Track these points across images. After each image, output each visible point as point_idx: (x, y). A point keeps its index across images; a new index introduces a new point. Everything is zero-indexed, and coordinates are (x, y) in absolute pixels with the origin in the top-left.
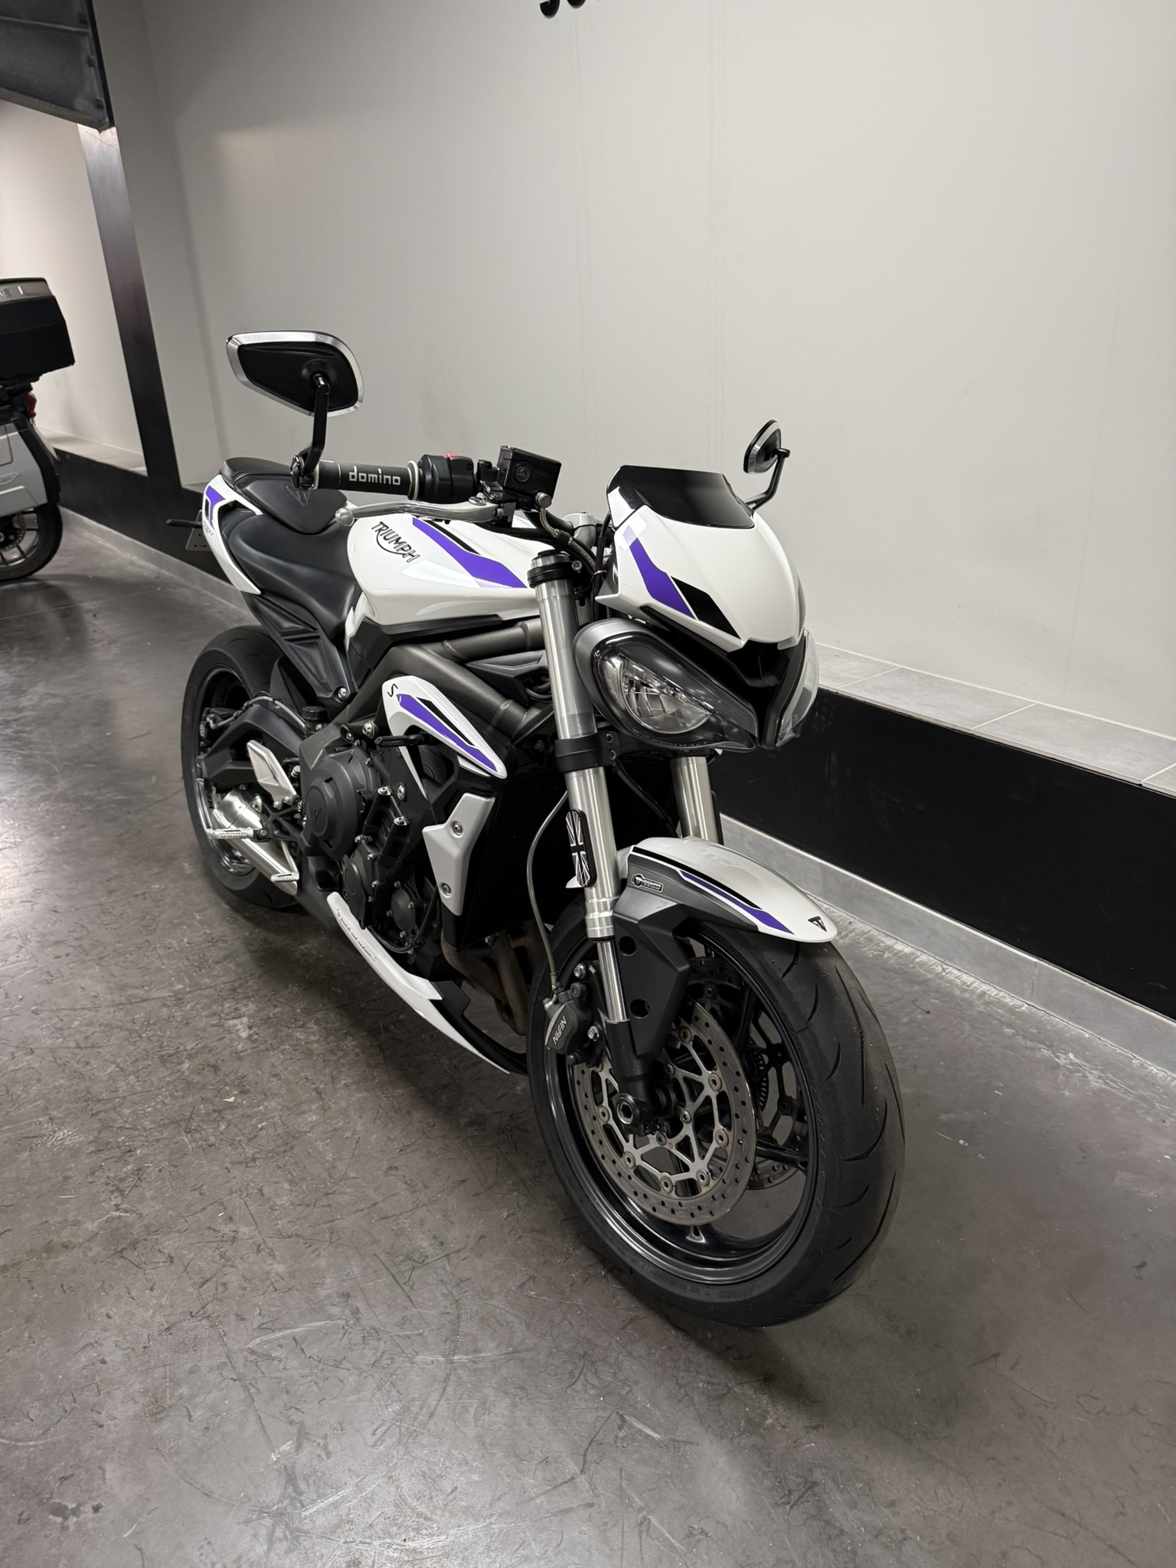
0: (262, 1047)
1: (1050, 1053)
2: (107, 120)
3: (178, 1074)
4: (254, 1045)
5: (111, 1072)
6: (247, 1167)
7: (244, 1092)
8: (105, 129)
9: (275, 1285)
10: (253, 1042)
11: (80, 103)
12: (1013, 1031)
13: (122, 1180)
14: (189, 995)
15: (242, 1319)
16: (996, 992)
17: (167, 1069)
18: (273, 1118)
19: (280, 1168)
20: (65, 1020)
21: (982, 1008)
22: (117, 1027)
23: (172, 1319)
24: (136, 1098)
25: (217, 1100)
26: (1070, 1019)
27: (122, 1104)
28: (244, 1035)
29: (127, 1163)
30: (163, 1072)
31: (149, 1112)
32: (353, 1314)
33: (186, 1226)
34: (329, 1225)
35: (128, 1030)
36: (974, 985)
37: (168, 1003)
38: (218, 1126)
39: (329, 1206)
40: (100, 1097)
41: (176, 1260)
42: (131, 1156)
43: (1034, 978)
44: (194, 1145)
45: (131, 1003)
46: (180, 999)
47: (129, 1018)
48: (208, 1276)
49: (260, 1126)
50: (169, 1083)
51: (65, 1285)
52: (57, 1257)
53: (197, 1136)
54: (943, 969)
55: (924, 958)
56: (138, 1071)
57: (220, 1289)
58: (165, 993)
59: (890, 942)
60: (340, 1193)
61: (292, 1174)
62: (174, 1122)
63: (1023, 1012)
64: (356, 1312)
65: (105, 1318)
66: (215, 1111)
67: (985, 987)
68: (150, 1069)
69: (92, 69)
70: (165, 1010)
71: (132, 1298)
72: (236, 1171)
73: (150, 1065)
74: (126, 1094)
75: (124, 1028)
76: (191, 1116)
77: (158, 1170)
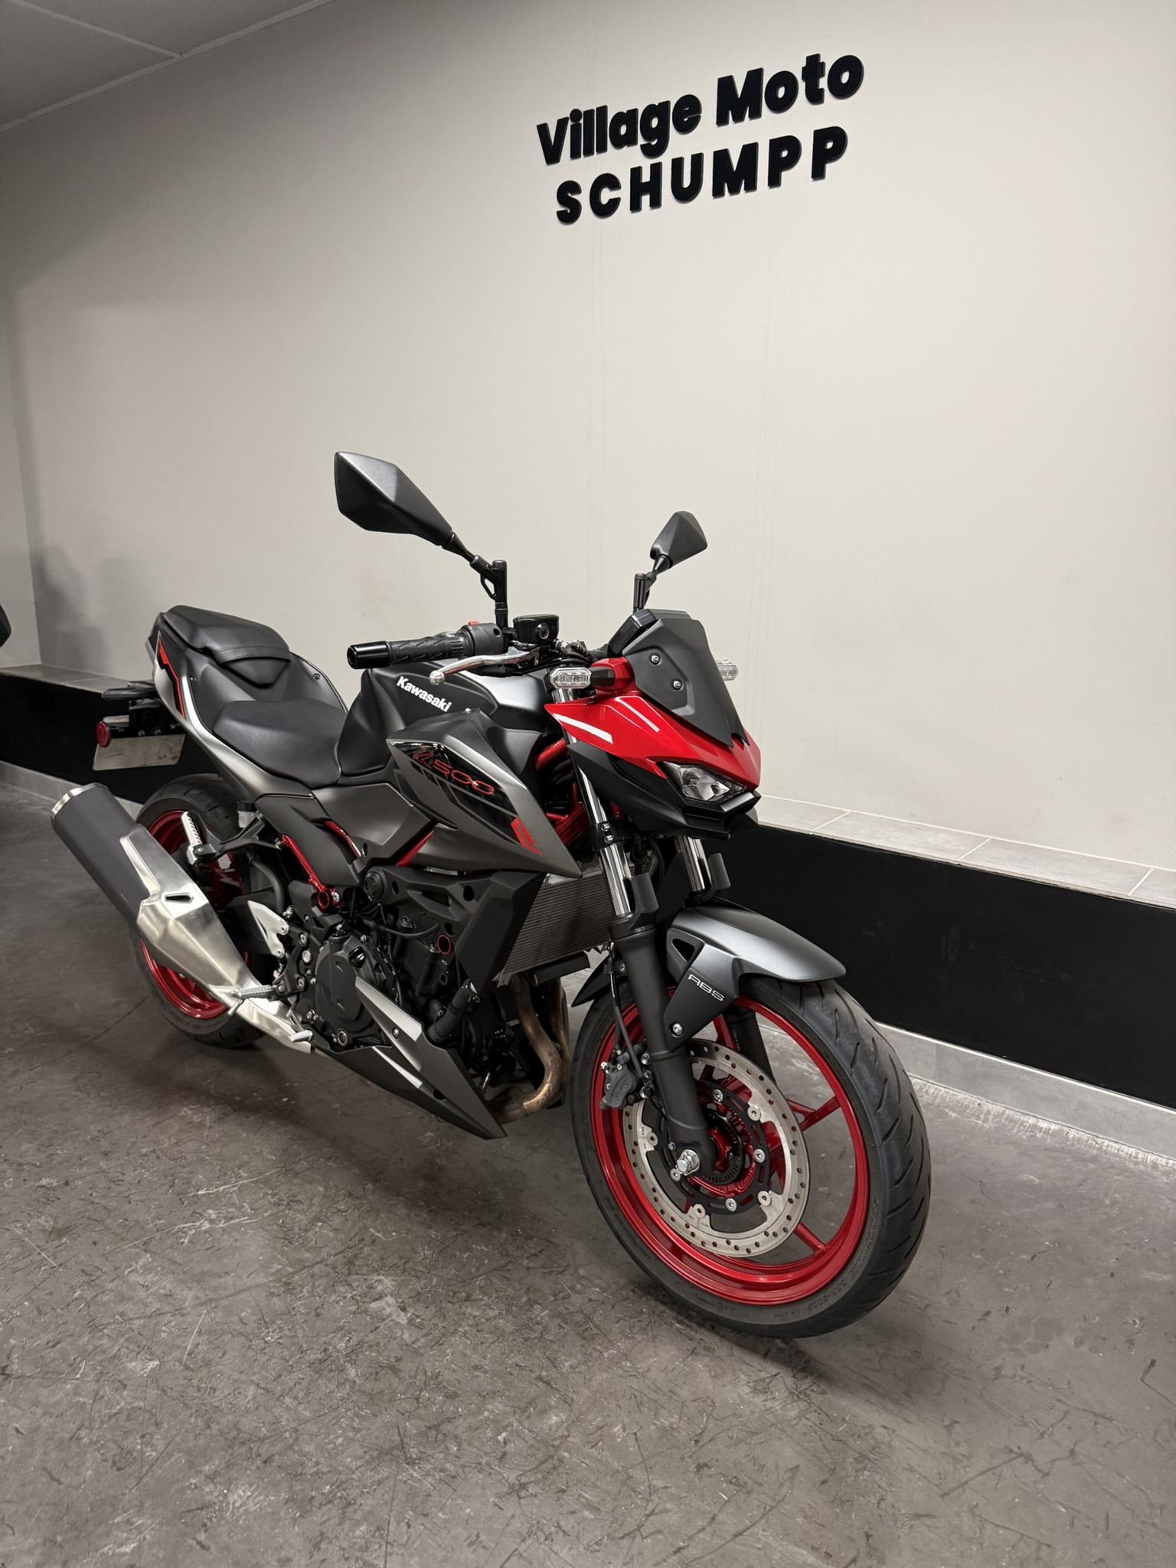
0: (436, 1333)
3: (348, 1385)
4: (424, 1331)
5: (254, 1397)
6: (520, 1498)
7: (449, 1396)
10: (420, 1327)
17: (329, 1380)
18: (511, 1425)
19: (563, 1491)
20: (145, 1332)
22: (224, 1333)
24: (311, 1427)
25: (422, 1411)
27: (297, 1438)
28: (403, 1319)
29: (358, 1524)
30: (327, 1385)
31: (342, 1445)
37: (275, 1290)
38: (447, 1448)
40: (261, 1435)
42: (355, 1511)
44: (430, 1479)
45: (226, 1298)
46: (288, 1284)
47: (234, 1318)
49: (500, 1438)
50: (343, 1399)
53: (428, 1466)
55: (1074, 1133)
56: (291, 1390)
58: (261, 1279)
60: (661, 1512)
61: (584, 1497)
62: (385, 1453)
66: (429, 1428)
68: (305, 1383)
70: (275, 1300)
72: (511, 1507)
73: (303, 1379)
74: (295, 1425)
75: (234, 1333)
76: (402, 1441)
77: (403, 1524)
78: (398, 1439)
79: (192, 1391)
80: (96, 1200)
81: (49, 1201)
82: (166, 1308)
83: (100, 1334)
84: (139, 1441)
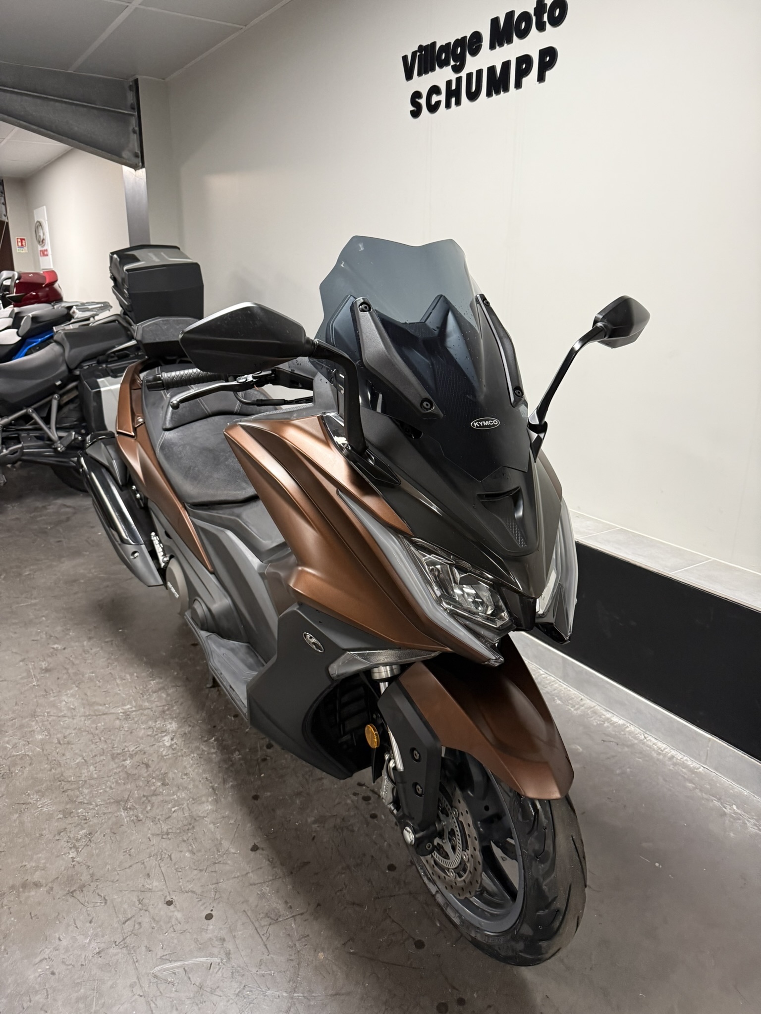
0: (179, 754)
1: (719, 803)
2: (140, 164)
3: (122, 768)
4: (175, 752)
5: (78, 763)
6: (162, 838)
7: (164, 784)
8: (139, 169)
9: (174, 927)
10: (173, 750)
11: (126, 154)
12: (693, 785)
13: (78, 840)
14: (134, 713)
15: (150, 951)
16: (681, 756)
17: (116, 763)
18: (183, 804)
19: (184, 841)
20: (52, 723)
21: (671, 768)
22: (85, 731)
23: (102, 946)
24: (93, 782)
25: (147, 788)
26: (734, 781)
27: (84, 785)
28: (167, 744)
29: (83, 829)
30: (112, 765)
31: (101, 793)
32: (226, 954)
33: (117, 877)
34: (214, 886)
35: (92, 734)
36: (666, 750)
37: (120, 717)
38: (146, 807)
39: (215, 872)
40: (70, 780)
41: (108, 902)
42: (86, 823)
43: (708, 749)
44: (128, 819)
45: (97, 716)
46: (128, 715)
47: (94, 726)
48: (130, 916)
49: (173, 809)
50: (115, 773)
51: (32, 914)
52: (29, 892)
53: (131, 813)
54: (645, 738)
55: (632, 728)
56: (96, 763)
57: (137, 926)
58: (119, 710)
59: (608, 715)
60: (224, 864)
61: (192, 847)
62: (118, 802)
63: (700, 773)
64: (228, 954)
65: (57, 940)
66: (144, 796)
67: (673, 752)
68: (104, 762)
69: (135, 135)
70: (117, 722)
71: (77, 927)
72: (154, 841)
73: (104, 760)
74: (86, 779)
75: (90, 732)
76: (128, 798)
77: (102, 835)
78: (126, 797)
79: (54, 753)
80: (71, 659)
81: (51, 655)
82: (69, 714)
83: (34, 719)
84: (19, 769)
